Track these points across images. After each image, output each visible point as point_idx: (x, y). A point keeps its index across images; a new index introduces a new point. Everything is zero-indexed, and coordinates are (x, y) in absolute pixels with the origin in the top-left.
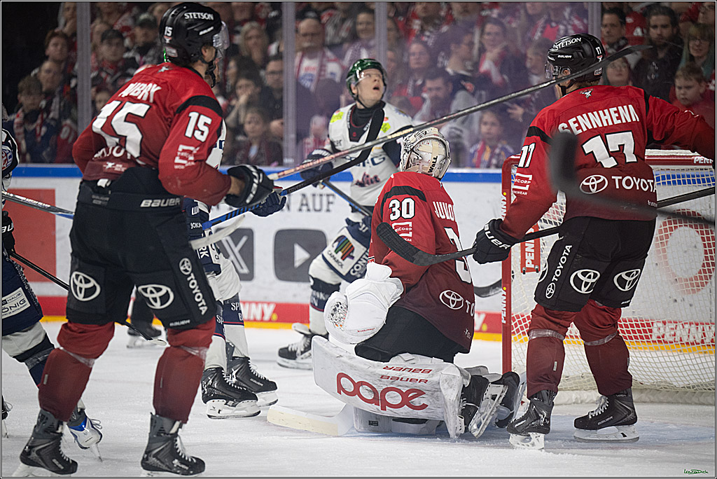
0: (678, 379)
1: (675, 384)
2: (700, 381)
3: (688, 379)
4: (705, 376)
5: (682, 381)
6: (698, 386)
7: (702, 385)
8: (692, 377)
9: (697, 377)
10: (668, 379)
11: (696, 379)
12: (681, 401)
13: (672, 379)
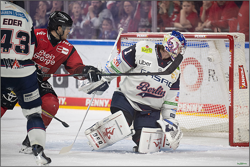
0: (188, 126)
1: (186, 128)
2: (196, 127)
3: (192, 126)
4: (199, 125)
5: (189, 127)
6: (196, 129)
7: (197, 128)
8: (193, 125)
9: (195, 125)
10: (183, 126)
11: (195, 126)
12: (189, 135)
13: (185, 126)
